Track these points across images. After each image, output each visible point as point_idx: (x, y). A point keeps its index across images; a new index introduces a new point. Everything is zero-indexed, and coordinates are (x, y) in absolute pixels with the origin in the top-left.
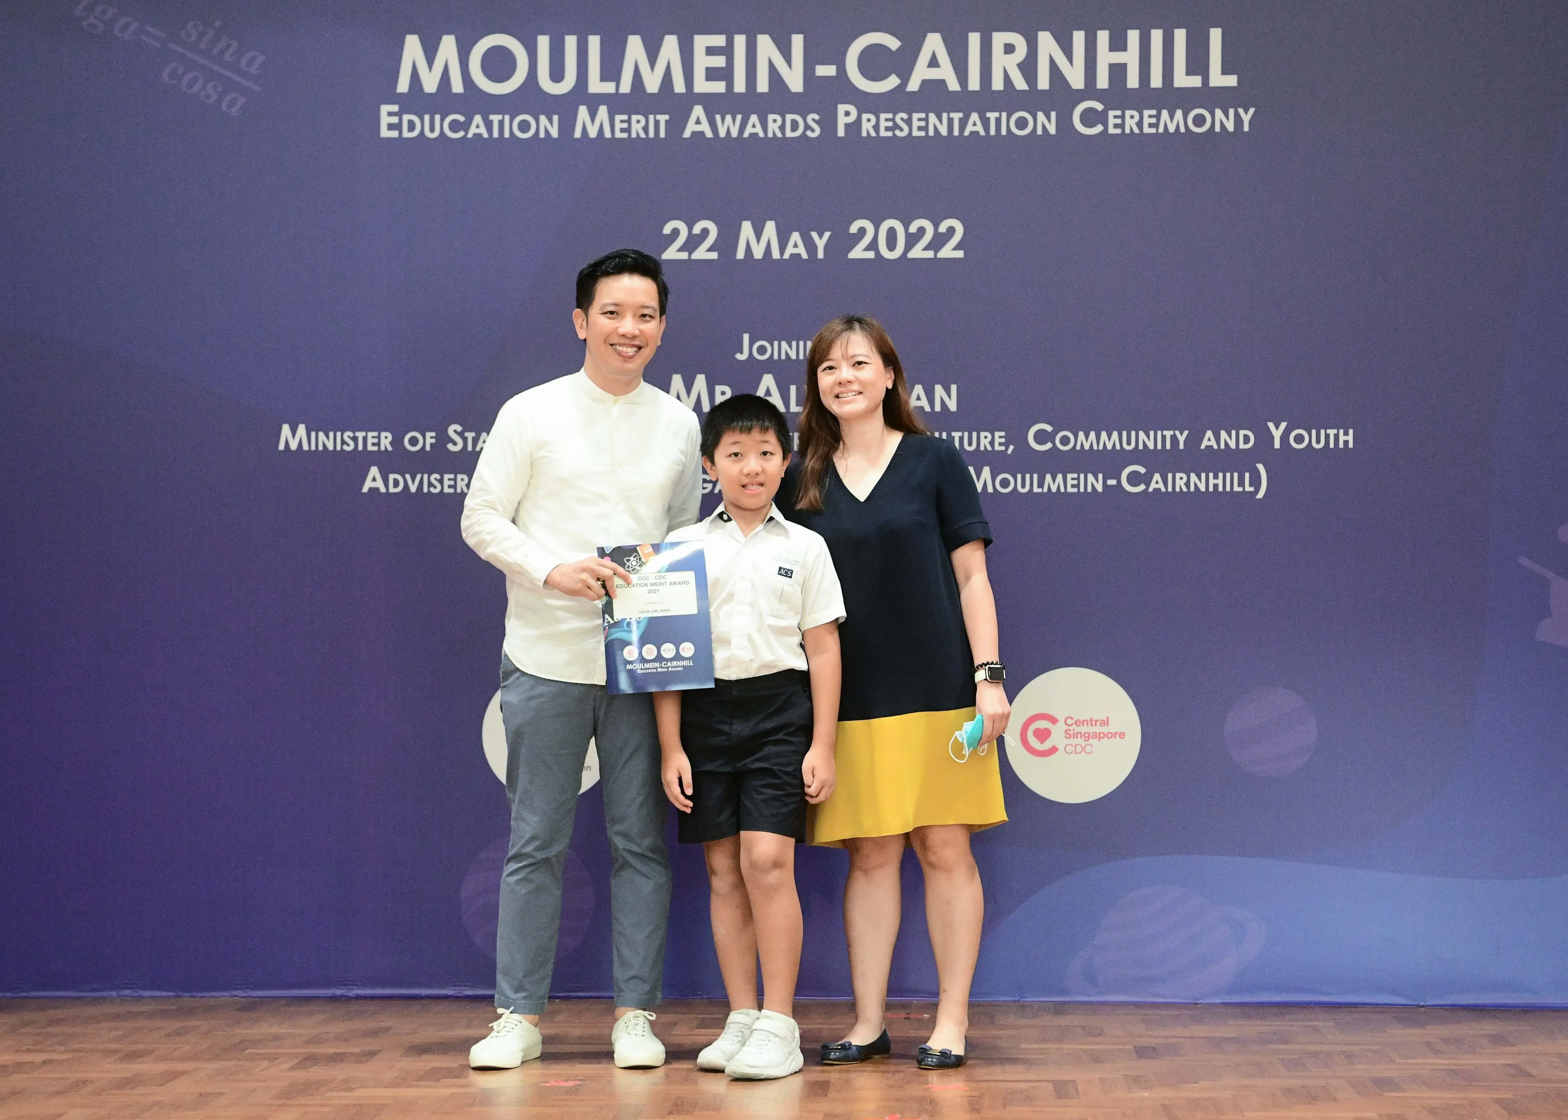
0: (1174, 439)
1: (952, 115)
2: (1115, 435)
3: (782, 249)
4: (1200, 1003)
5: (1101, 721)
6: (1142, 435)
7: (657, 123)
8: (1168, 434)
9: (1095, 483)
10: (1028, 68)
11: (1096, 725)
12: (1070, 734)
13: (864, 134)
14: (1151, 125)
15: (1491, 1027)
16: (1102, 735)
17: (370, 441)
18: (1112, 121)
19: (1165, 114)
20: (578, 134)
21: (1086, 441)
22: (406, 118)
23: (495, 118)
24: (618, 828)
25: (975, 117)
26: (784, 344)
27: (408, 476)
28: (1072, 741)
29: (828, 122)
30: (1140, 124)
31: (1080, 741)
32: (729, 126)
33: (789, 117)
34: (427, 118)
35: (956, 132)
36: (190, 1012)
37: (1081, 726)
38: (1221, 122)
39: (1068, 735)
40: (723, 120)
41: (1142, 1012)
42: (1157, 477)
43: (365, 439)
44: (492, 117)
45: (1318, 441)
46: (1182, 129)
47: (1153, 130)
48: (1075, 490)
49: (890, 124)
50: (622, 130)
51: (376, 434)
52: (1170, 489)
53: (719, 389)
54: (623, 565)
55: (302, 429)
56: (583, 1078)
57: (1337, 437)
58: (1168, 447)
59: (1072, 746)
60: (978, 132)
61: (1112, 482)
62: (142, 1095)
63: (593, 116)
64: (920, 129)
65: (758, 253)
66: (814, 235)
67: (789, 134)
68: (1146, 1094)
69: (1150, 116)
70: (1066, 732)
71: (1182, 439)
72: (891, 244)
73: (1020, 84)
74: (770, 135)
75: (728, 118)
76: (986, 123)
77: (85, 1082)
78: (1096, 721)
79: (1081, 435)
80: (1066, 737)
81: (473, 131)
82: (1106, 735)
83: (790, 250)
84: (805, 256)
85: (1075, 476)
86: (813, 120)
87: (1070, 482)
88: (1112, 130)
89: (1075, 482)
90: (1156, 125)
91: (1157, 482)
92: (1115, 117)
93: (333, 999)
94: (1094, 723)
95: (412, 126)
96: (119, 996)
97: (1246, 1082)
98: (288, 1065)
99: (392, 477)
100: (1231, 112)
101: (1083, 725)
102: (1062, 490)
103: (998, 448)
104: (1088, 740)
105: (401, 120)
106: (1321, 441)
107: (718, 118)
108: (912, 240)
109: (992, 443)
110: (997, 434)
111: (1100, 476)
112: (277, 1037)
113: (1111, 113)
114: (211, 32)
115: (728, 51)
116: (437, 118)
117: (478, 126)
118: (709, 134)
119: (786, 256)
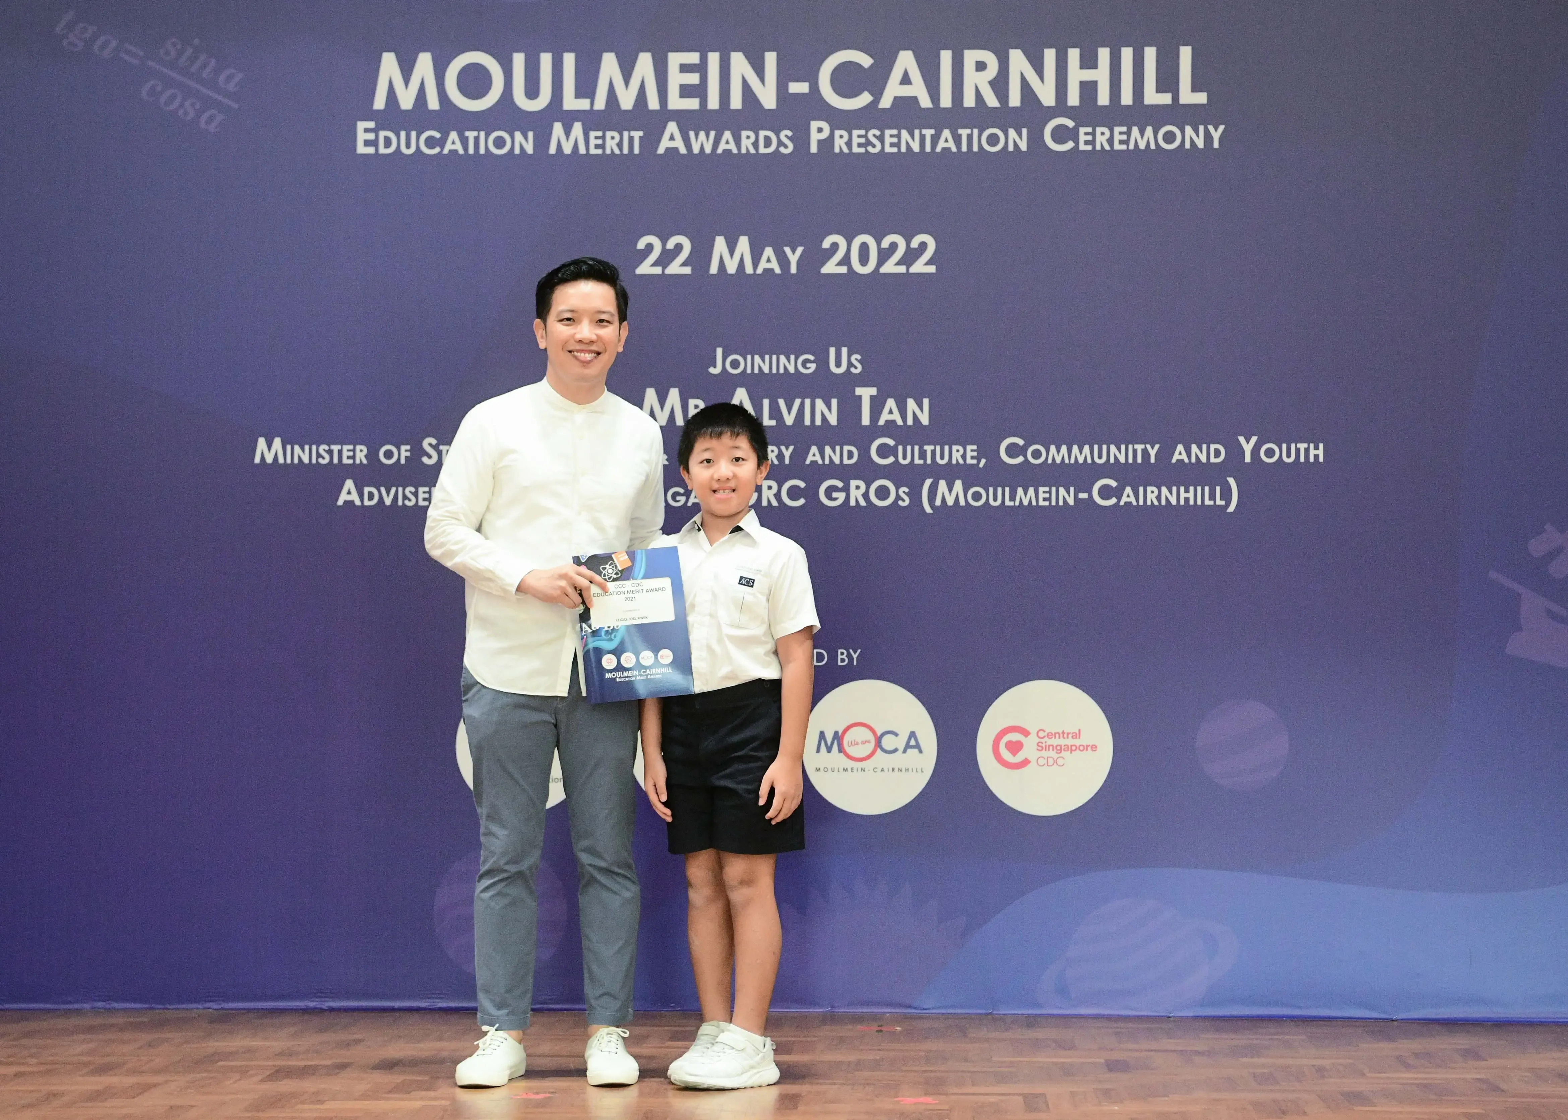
0: (1145, 452)
1: (924, 131)
2: (1086, 448)
3: (755, 264)
4: (1172, 1016)
5: (1073, 733)
6: (1113, 448)
7: (631, 139)
8: (1140, 447)
9: (1067, 496)
10: (1000, 84)
11: (1068, 738)
12: (1042, 747)
13: (837, 150)
14: (1121, 142)
15: (1463, 1041)
16: (1074, 748)
17: (345, 454)
18: (1082, 138)
19: (1135, 131)
20: (553, 150)
21: (1057, 455)
22: (383, 134)
23: (471, 135)
24: (585, 843)
25: (946, 133)
26: (757, 358)
27: (383, 489)
28: (1044, 753)
29: (801, 138)
30: (1110, 141)
31: (1052, 753)
32: (702, 142)
33: (762, 134)
34: (403, 134)
35: (928, 149)
36: (162, 1024)
37: (1053, 738)
38: (1191, 139)
39: (1040, 747)
40: (697, 135)
41: (1115, 1025)
42: (1128, 490)
43: (340, 452)
44: (467, 134)
45: (1289, 456)
46: (1153, 146)
47: (1124, 147)
48: (1047, 503)
49: (863, 140)
50: (597, 146)
51: (351, 447)
52: (1141, 503)
53: (692, 402)
54: (600, 573)
55: (277, 442)
56: (553, 1090)
57: (1307, 450)
58: (1139, 460)
59: (1044, 759)
60: (949, 149)
61: (1083, 496)
62: (112, 1107)
63: (568, 132)
64: (892, 145)
65: (732, 267)
66: (787, 250)
67: (762, 150)
68: (1116, 1108)
69: (1121, 133)
70: (1038, 745)
71: (1153, 452)
72: (864, 259)
73: (992, 101)
74: (744, 151)
75: (702, 134)
76: (957, 139)
77: (55, 1095)
78: (1068, 734)
79: (1053, 448)
80: (1038, 749)
81: (449, 147)
82: (1078, 748)
83: (763, 265)
84: (778, 271)
85: (1047, 489)
86: (786, 136)
87: (1041, 496)
88: (1082, 147)
89: (1047, 495)
90: (1126, 142)
91: (1128, 495)
92: (1086, 134)
93: (306, 1011)
94: (1065, 735)
95: (388, 142)
96: (93, 1008)
97: (1216, 1095)
98: (260, 1077)
99: (367, 490)
100: (1201, 128)
101: (1055, 738)
102: (1034, 503)
103: (969, 461)
104: (1060, 752)
105: (377, 136)
106: (1292, 456)
107: (692, 134)
108: (884, 255)
109: (964, 456)
110: (969, 448)
111: (1072, 489)
112: (249, 1051)
113: (1082, 130)
114: (189, 51)
115: (701, 68)
116: (413, 134)
117: (453, 143)
118: (683, 150)
119: (759, 271)
